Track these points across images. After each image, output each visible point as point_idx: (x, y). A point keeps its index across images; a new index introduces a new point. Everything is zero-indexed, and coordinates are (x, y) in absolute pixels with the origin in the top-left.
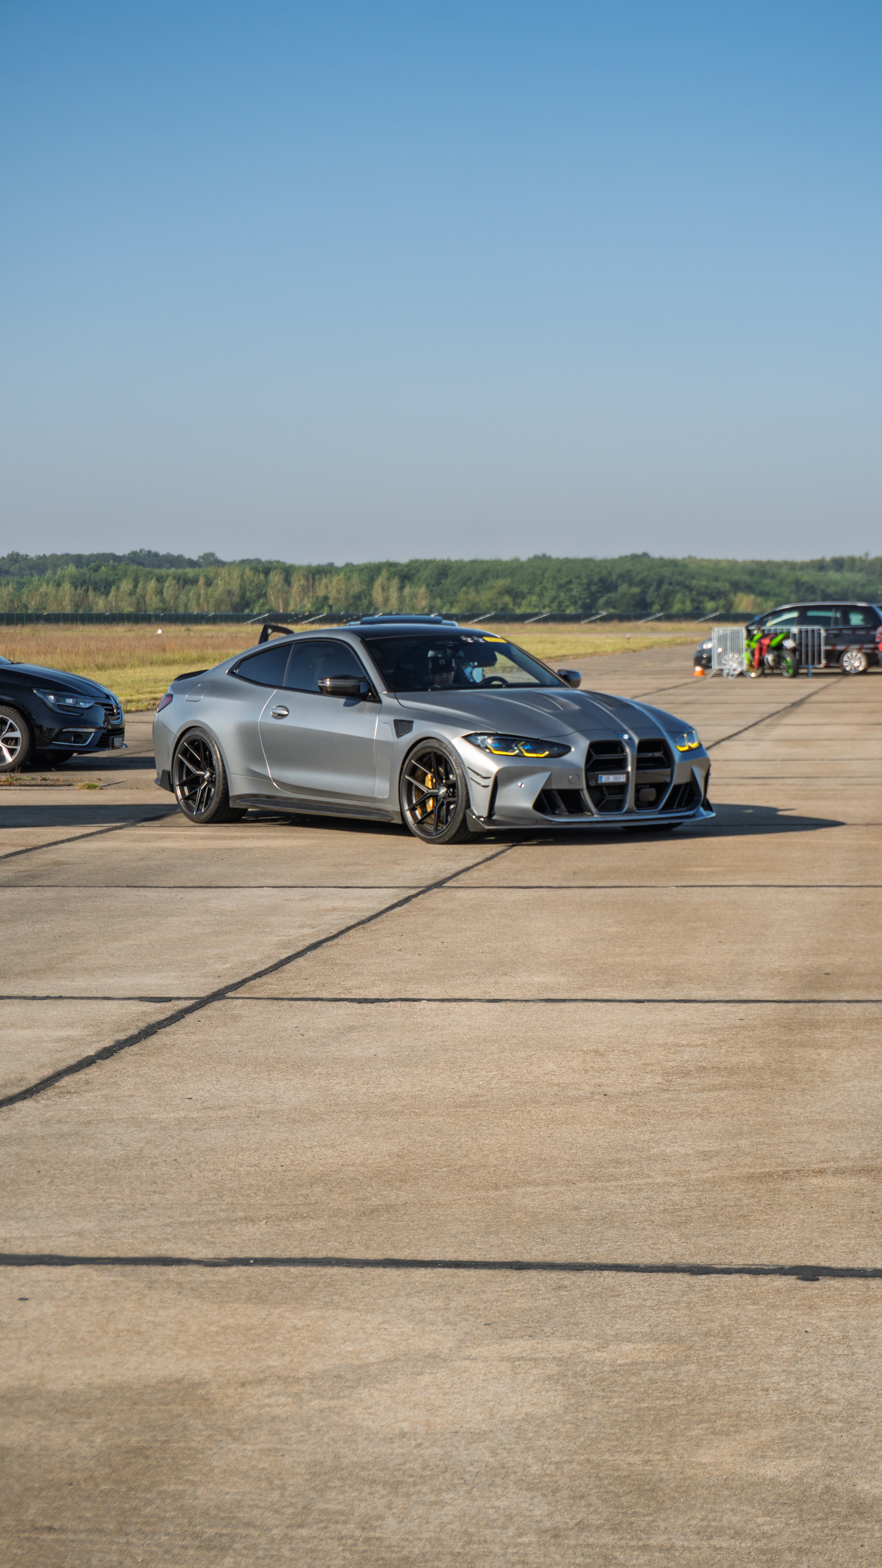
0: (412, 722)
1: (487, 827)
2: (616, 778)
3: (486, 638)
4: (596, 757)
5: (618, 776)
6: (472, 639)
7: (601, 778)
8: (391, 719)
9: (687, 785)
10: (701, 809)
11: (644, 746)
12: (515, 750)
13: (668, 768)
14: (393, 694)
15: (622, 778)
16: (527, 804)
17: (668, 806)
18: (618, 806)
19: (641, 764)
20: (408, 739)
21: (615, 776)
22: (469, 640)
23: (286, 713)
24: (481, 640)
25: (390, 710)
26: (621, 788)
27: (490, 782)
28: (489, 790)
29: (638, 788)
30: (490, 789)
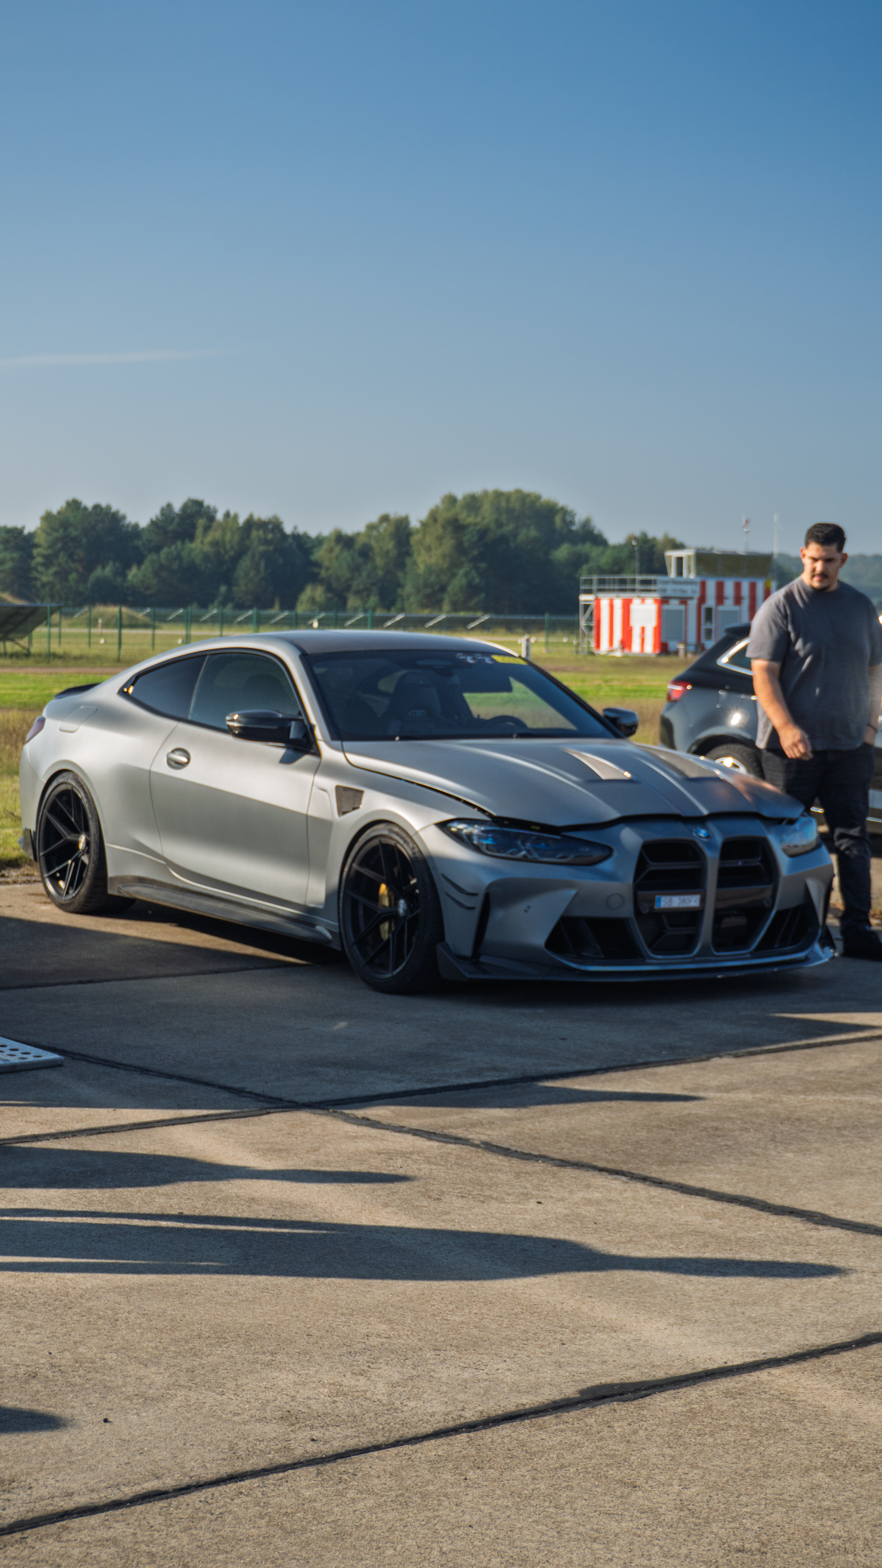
0: (362, 792)
1: (468, 976)
2: (684, 901)
3: (496, 657)
4: (654, 866)
5: (686, 897)
6: (474, 659)
7: (660, 901)
8: (330, 784)
9: (796, 909)
10: (817, 947)
11: (730, 849)
12: (520, 851)
13: (769, 883)
14: (338, 743)
15: (692, 901)
16: (539, 939)
17: (766, 947)
18: (686, 944)
19: (726, 878)
20: (355, 819)
21: (682, 897)
22: (470, 660)
23: (184, 760)
24: (487, 660)
25: (332, 770)
26: (693, 916)
27: (477, 902)
28: (474, 916)
29: (719, 917)
30: (477, 912)
